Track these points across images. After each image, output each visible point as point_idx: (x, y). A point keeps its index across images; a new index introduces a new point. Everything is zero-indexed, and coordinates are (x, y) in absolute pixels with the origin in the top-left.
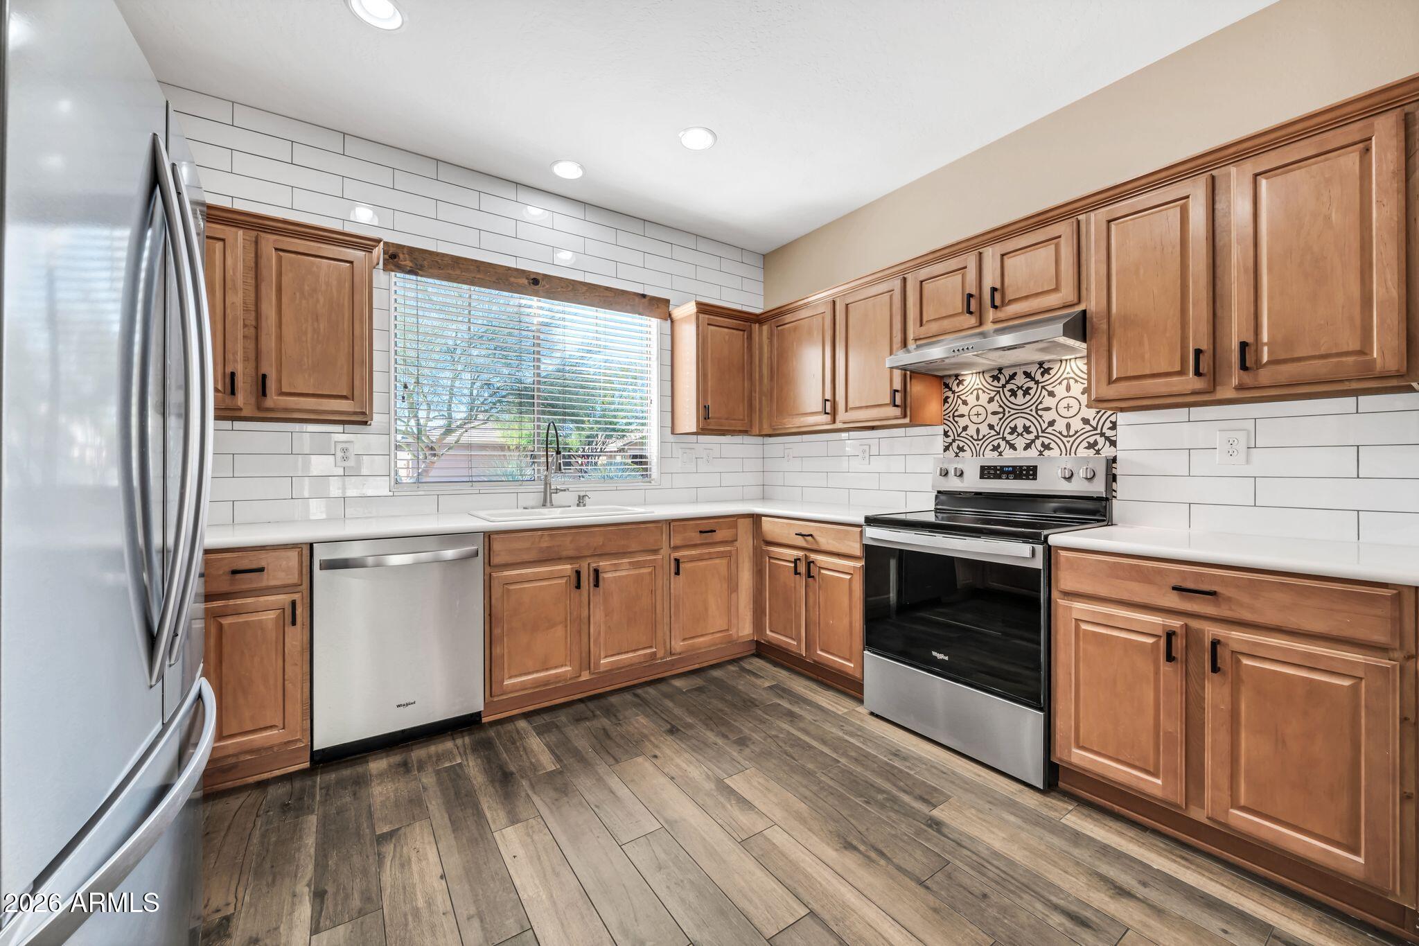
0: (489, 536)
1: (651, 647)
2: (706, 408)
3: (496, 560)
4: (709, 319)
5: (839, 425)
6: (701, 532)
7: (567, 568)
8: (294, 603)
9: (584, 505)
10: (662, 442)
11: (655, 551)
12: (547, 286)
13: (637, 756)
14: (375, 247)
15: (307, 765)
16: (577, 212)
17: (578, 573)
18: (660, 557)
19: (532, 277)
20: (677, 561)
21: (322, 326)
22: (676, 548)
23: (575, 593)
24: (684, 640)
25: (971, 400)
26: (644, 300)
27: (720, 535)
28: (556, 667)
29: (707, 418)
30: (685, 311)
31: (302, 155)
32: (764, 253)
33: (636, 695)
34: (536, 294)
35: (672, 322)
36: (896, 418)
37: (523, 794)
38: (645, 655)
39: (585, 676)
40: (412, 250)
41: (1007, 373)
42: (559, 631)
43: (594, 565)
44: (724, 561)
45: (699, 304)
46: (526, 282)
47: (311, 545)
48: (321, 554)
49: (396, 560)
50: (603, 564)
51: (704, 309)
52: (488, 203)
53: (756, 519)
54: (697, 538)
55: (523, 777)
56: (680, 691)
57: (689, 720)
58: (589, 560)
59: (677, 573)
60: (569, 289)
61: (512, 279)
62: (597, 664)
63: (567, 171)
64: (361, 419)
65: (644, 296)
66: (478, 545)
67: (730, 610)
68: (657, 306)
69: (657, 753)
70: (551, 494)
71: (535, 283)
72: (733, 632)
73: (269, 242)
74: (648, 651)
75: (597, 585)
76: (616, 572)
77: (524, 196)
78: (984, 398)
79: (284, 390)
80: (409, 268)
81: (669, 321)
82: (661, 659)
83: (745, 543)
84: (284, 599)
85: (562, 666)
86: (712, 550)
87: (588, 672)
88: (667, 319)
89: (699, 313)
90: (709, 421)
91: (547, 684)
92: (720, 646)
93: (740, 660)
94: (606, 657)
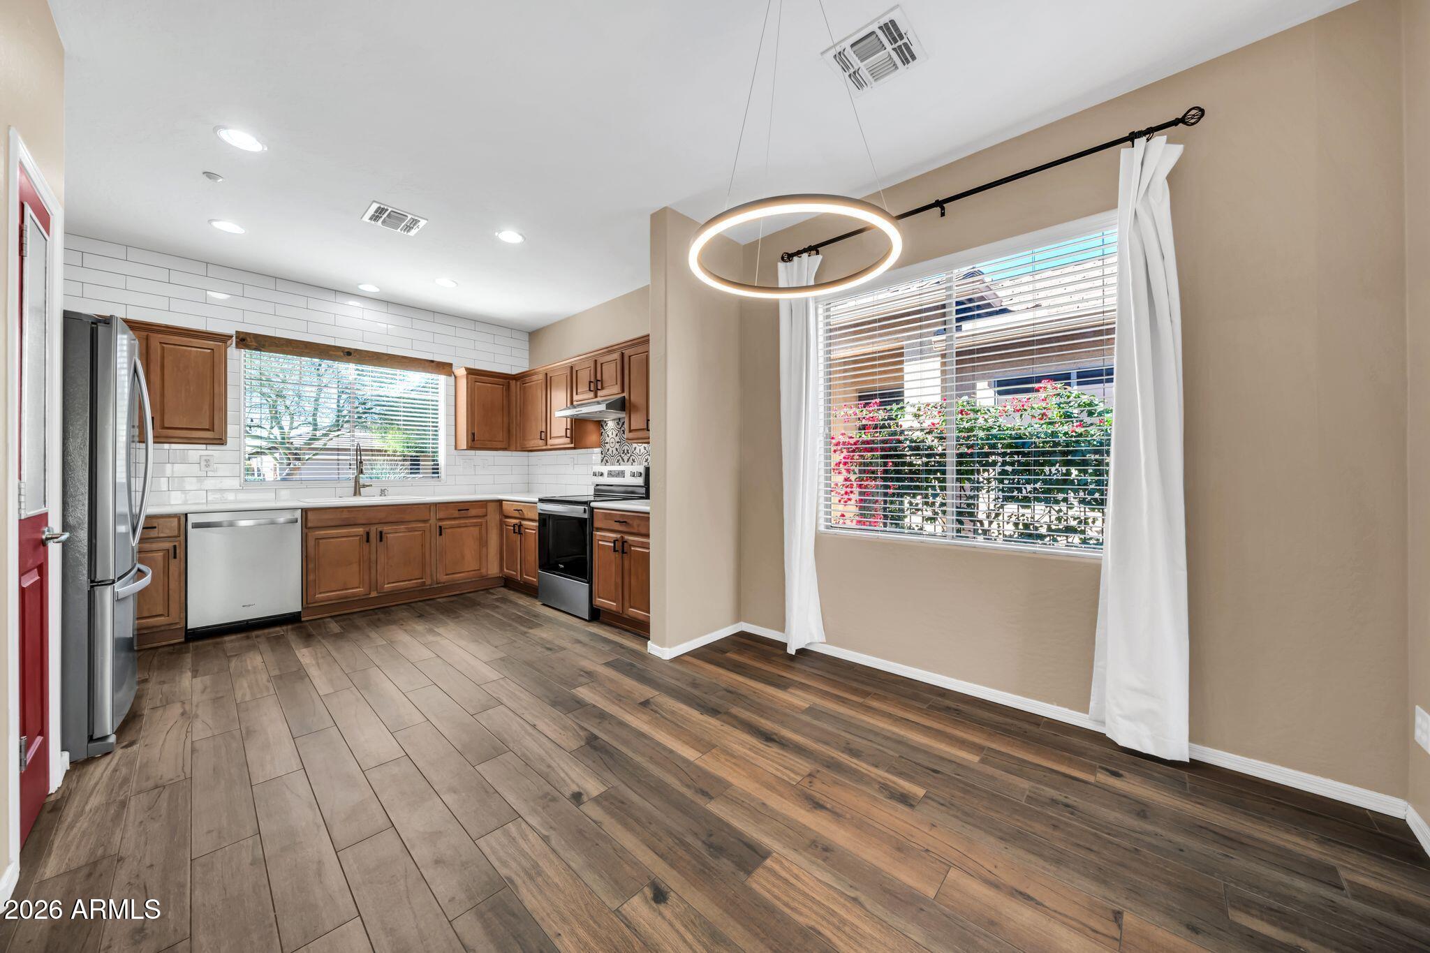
0: (305, 511)
1: (422, 579)
2: (473, 434)
3: (310, 525)
4: (475, 378)
5: (549, 447)
6: (459, 510)
7: (360, 530)
8: (175, 547)
9: (385, 494)
10: (448, 455)
11: (425, 521)
12: (358, 356)
14: (230, 337)
15: (183, 640)
16: (383, 308)
17: (368, 534)
18: (428, 525)
19: (346, 350)
20: (440, 527)
21: (192, 389)
22: (441, 520)
23: (365, 545)
24: (447, 575)
25: (610, 434)
26: (433, 364)
27: (473, 512)
28: (353, 588)
29: (473, 440)
30: (460, 372)
31: (175, 277)
32: (530, 330)
34: (349, 361)
35: (455, 377)
36: (569, 444)
38: (416, 583)
39: (374, 594)
41: (622, 421)
42: (355, 568)
43: (380, 529)
44: (477, 529)
45: (467, 369)
46: (342, 354)
47: (186, 515)
48: (192, 519)
49: (243, 523)
50: (386, 529)
51: (471, 372)
52: (313, 304)
53: (500, 502)
54: (456, 514)
56: (440, 603)
58: (377, 526)
59: (441, 534)
61: (331, 353)
62: (383, 588)
64: (221, 441)
65: (432, 361)
66: (298, 514)
67: (481, 557)
68: (444, 368)
70: (360, 488)
71: (348, 354)
72: (483, 571)
73: (156, 339)
74: (419, 581)
75: (381, 540)
76: (396, 535)
77: (340, 298)
78: (614, 434)
79: (166, 425)
80: (254, 347)
81: (453, 377)
82: (430, 585)
83: (493, 518)
84: (168, 545)
85: (357, 588)
86: (467, 521)
87: (376, 592)
88: (451, 376)
89: (468, 374)
90: (475, 442)
91: (346, 597)
92: (474, 579)
93: (490, 588)
94: (389, 583)
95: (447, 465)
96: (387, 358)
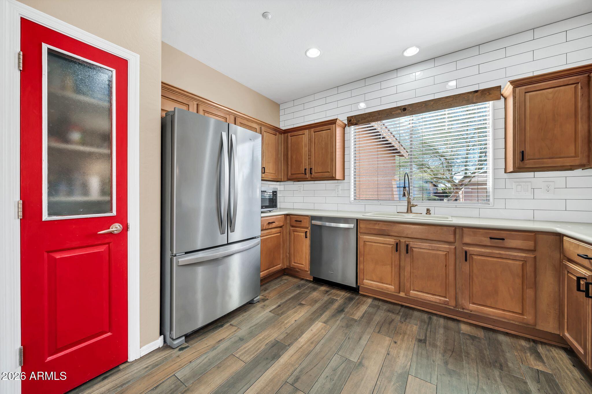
0: (360, 221)
1: (445, 297)
2: (523, 153)
3: (361, 231)
4: (526, 89)
6: (491, 238)
7: (393, 240)
8: (306, 232)
9: (430, 214)
10: (496, 179)
11: (450, 243)
12: (411, 109)
13: (389, 337)
14: (336, 122)
15: (312, 279)
18: (454, 248)
19: (403, 108)
20: (466, 252)
22: (467, 245)
23: (395, 254)
24: (474, 303)
26: (476, 94)
28: (387, 284)
29: (523, 160)
30: (507, 90)
31: (329, 100)
33: (430, 318)
34: (405, 115)
35: (505, 99)
37: (337, 318)
38: (440, 300)
39: (402, 294)
40: (355, 116)
42: (389, 269)
45: (512, 82)
46: (400, 111)
50: (412, 244)
51: (518, 84)
52: (384, 85)
54: (487, 241)
55: (345, 314)
56: (461, 331)
57: (439, 344)
58: (404, 240)
59: (467, 260)
60: (423, 106)
61: (393, 113)
62: (409, 292)
63: (411, 52)
65: (476, 92)
66: (354, 223)
68: (493, 93)
69: (399, 342)
70: (411, 207)
71: (405, 110)
73: (313, 131)
74: (442, 298)
75: (408, 252)
76: (420, 249)
77: (401, 73)
79: (315, 172)
80: (355, 123)
81: (503, 100)
82: (452, 307)
83: (547, 257)
85: (390, 285)
86: (504, 253)
87: (404, 294)
88: (500, 99)
89: (515, 87)
90: (526, 162)
91: (382, 289)
92: (512, 322)
93: (542, 343)
94: (414, 290)
95: (494, 189)
96: (432, 103)
